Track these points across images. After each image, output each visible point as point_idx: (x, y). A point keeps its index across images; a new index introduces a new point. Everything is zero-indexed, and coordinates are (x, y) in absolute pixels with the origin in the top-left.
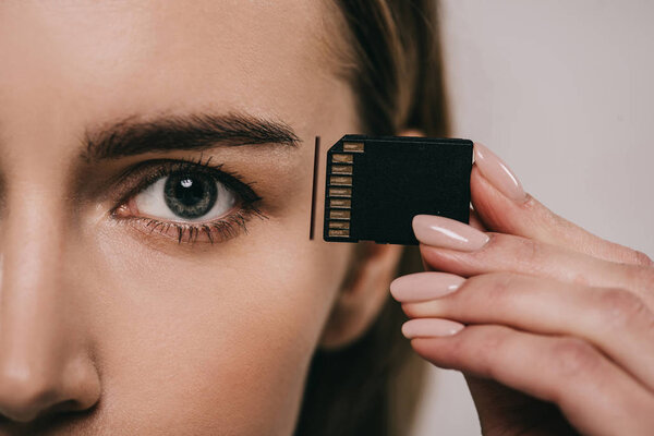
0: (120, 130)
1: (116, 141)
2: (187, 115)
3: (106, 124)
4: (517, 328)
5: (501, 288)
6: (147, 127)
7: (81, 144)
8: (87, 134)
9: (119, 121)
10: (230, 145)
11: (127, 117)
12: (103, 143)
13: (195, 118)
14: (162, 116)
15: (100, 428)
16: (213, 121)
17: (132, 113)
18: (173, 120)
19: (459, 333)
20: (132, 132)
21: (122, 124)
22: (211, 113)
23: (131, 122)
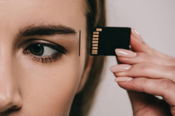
0: (29, 28)
1: (28, 32)
2: (48, 25)
3: (25, 27)
4: (148, 78)
5: (143, 67)
6: (37, 28)
7: (18, 32)
8: (20, 29)
9: (29, 26)
10: (59, 34)
11: (31, 25)
12: (25, 32)
13: (50, 26)
14: (41, 25)
15: (21, 114)
16: (55, 27)
17: (33, 23)
18: (43, 26)
19: (132, 80)
20: (32, 29)
21: (30, 27)
22: (54, 25)
23: (32, 26)
